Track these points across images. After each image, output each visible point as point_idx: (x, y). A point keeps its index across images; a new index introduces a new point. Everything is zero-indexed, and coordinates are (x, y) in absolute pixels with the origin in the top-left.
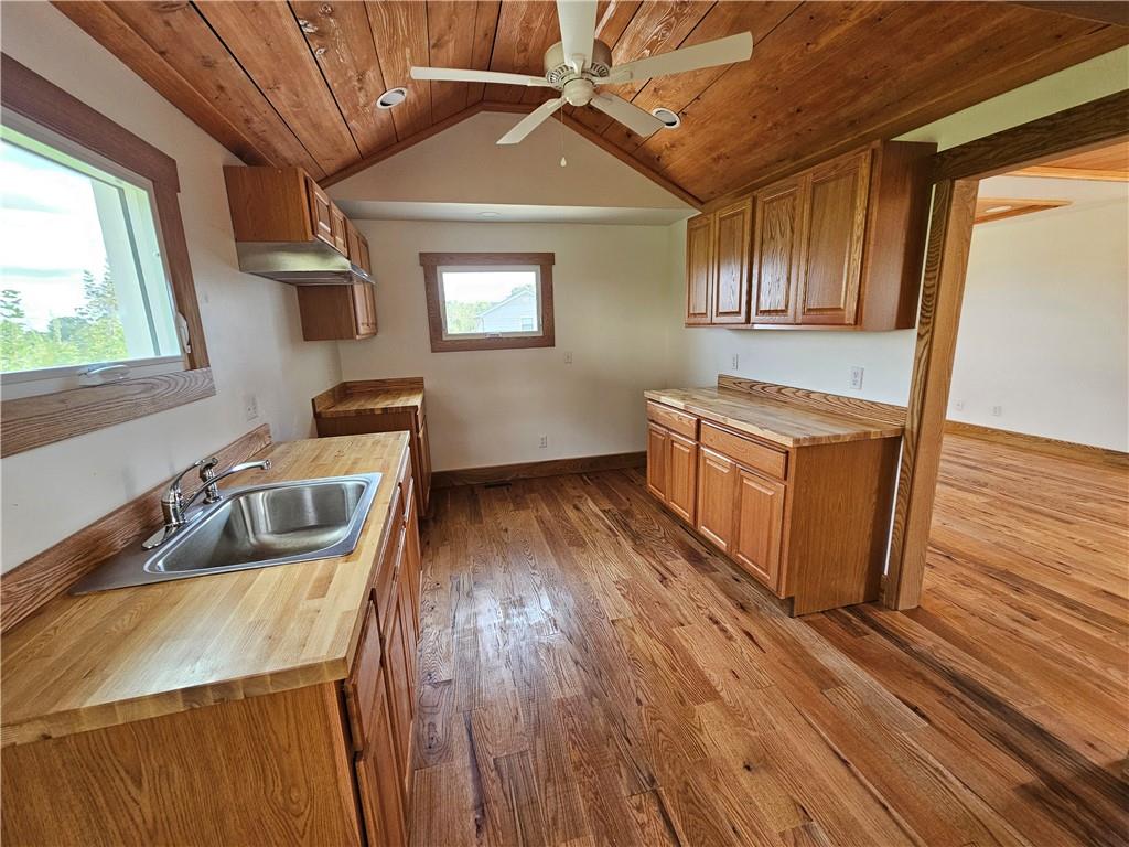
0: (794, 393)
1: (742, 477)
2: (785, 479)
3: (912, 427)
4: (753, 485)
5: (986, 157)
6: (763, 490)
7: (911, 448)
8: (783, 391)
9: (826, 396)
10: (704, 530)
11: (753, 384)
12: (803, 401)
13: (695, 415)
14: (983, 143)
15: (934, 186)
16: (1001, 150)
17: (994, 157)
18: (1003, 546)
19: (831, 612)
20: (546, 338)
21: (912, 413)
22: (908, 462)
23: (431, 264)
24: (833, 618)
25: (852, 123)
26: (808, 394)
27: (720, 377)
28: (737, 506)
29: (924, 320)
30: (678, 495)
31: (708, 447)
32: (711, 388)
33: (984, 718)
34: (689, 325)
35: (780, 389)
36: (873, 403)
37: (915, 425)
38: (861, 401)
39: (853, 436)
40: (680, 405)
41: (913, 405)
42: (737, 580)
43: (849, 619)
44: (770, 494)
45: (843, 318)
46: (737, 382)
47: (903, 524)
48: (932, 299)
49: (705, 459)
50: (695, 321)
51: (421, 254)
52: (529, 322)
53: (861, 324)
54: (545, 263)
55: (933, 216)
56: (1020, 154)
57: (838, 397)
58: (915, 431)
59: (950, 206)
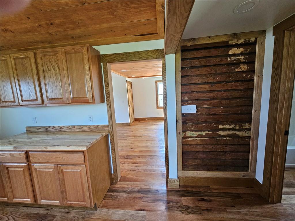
0: (68, 128)
1: (62, 169)
2: (85, 162)
3: (111, 130)
4: (69, 170)
5: (114, 59)
6: (75, 171)
7: (112, 136)
8: (62, 128)
9: (81, 126)
10: (43, 202)
11: (47, 128)
12: (73, 130)
13: (23, 151)
14: (112, 55)
15: (102, 64)
16: (117, 58)
17: (116, 59)
18: (123, 150)
19: (106, 197)
21: (110, 126)
22: (112, 139)
24: (107, 199)
25: (73, 37)
26: (74, 127)
27: (27, 128)
28: (62, 182)
29: (108, 100)
31: (36, 163)
32: (23, 134)
33: (150, 197)
35: (61, 127)
36: (98, 125)
37: (112, 129)
38: (94, 125)
39: (100, 138)
41: (110, 124)
42: (68, 213)
43: (111, 195)
44: (79, 171)
45: (88, 100)
46: (38, 128)
47: (115, 157)
48: (108, 94)
49: (36, 169)
53: (95, 102)
55: (104, 72)
56: (121, 60)
57: (86, 126)
58: (112, 131)
59: (107, 70)
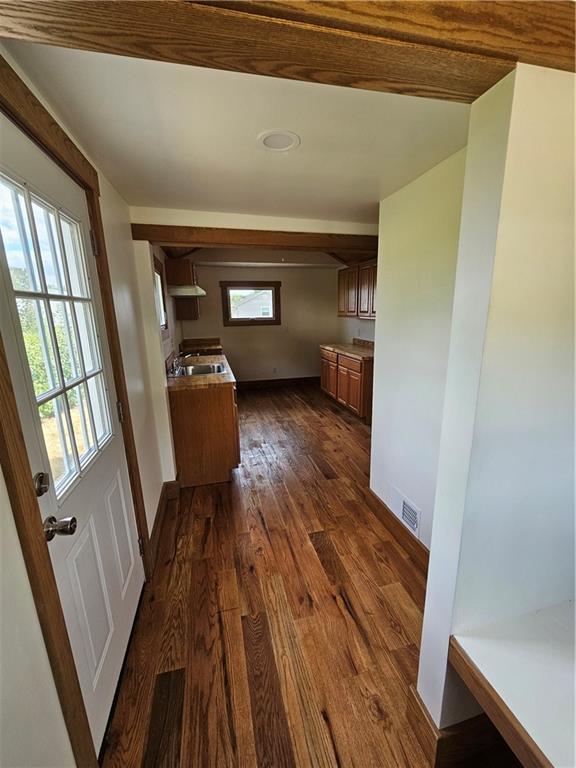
1: (350, 375)
6: (355, 378)
10: (340, 400)
13: (336, 353)
20: (276, 320)
23: (225, 286)
28: (349, 385)
30: (332, 389)
31: (341, 365)
32: (349, 344)
34: (340, 316)
40: (331, 349)
44: (357, 379)
46: (359, 341)
49: (339, 370)
50: (342, 315)
51: (220, 282)
52: (268, 314)
54: (276, 287)
